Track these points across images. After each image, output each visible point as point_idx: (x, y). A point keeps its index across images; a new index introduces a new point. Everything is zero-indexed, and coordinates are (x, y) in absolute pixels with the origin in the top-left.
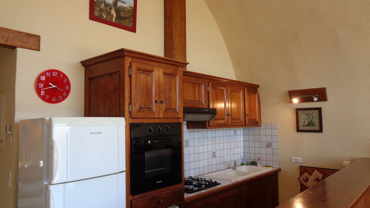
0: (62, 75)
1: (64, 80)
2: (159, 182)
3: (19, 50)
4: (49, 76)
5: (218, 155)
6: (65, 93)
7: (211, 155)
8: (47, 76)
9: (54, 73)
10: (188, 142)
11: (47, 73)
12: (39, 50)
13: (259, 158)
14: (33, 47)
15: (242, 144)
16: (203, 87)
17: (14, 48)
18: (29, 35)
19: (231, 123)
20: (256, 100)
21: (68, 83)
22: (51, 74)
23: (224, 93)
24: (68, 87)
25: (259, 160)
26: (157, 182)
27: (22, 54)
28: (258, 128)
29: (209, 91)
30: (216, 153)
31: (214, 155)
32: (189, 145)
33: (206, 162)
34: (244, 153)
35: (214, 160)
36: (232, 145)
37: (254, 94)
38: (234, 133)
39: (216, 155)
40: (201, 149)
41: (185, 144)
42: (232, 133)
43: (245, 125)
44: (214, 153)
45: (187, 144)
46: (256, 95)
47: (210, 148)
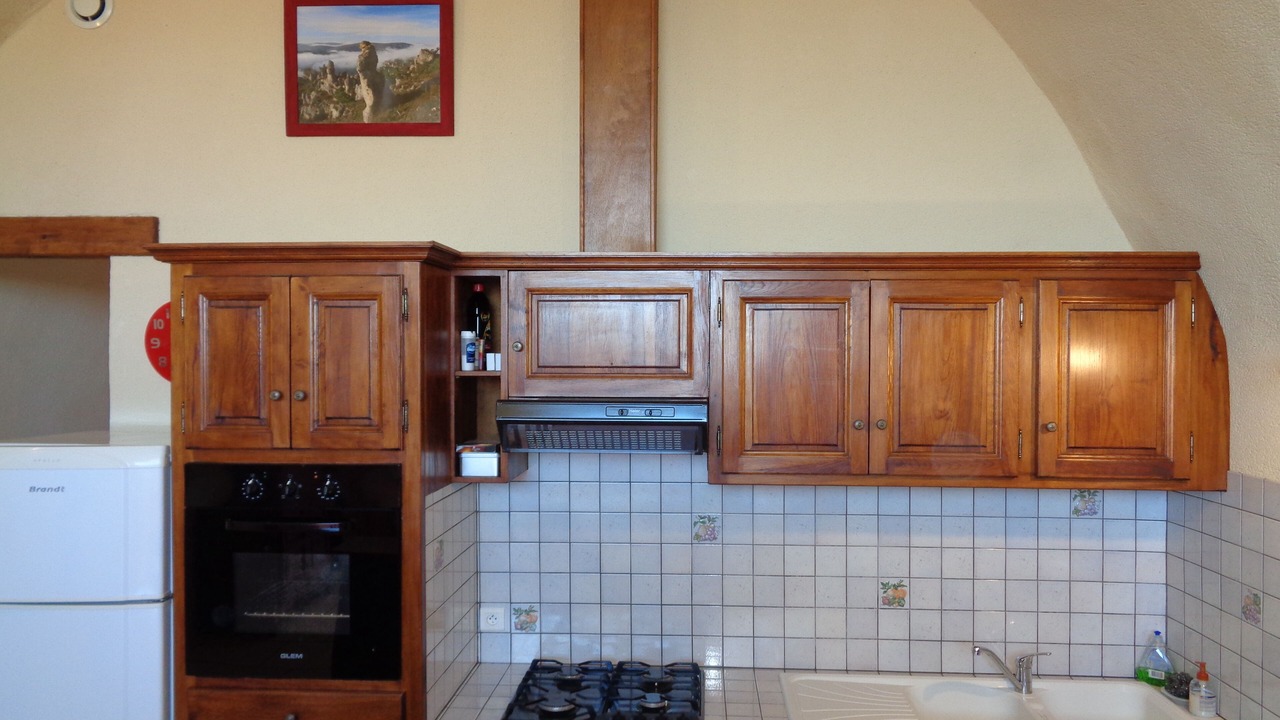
2: (293, 656)
5: (923, 594)
7: (869, 593)
8: (168, 317)
10: (718, 523)
11: (167, 310)
13: (1203, 665)
14: (139, 250)
15: (1154, 569)
18: (130, 222)
19: (889, 462)
20: (1164, 337)
25: (1202, 675)
26: (284, 656)
27: (120, 270)
28: (1217, 496)
30: (907, 589)
31: (894, 596)
32: (720, 537)
33: (832, 622)
34: (1167, 616)
35: (892, 622)
36: (1056, 565)
37: (1146, 307)
38: (1078, 503)
39: (907, 598)
40: (799, 560)
41: (699, 529)
42: (1056, 503)
43: (1035, 475)
44: (896, 587)
45: (706, 530)
46: (1171, 310)
47: (864, 560)
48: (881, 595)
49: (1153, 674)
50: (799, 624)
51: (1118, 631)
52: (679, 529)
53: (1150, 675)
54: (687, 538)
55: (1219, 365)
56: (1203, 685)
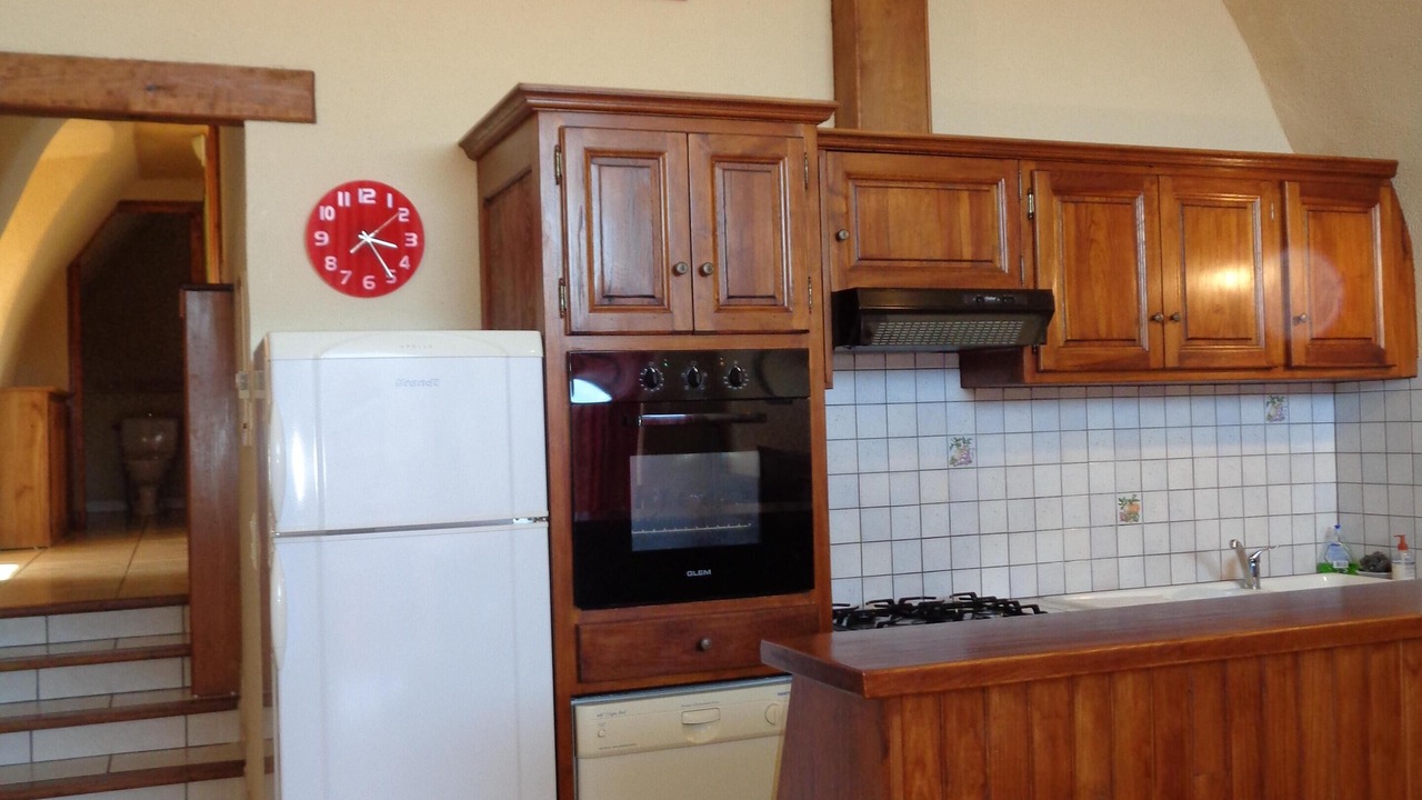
0: (390, 196)
1: (401, 215)
2: (700, 573)
3: (250, 126)
4: (348, 204)
5: (1153, 508)
6: (406, 258)
7: (1108, 510)
8: (340, 203)
9: (365, 193)
10: (972, 446)
11: (340, 195)
12: (312, 120)
13: (1402, 537)
14: (293, 115)
15: (1326, 469)
16: (1000, 195)
17: (238, 123)
18: (277, 76)
19: (1181, 357)
20: (1372, 238)
21: (414, 224)
22: (354, 197)
23: (1134, 218)
24: (415, 236)
25: (1402, 546)
26: (691, 574)
27: (261, 140)
28: (1404, 384)
29: (1033, 214)
30: (1139, 503)
31: (1130, 513)
32: (974, 460)
33: (1078, 542)
34: (1338, 512)
35: (1129, 537)
36: (1255, 470)
37: (1357, 209)
38: (1271, 410)
39: (1140, 513)
40: (1047, 481)
41: (955, 452)
42: (1253, 410)
43: (1288, 366)
44: (1131, 502)
45: (962, 453)
46: (1377, 213)
47: (1103, 477)
48: (1119, 511)
49: (1338, 564)
50: (1049, 547)
51: (1303, 532)
52: (936, 453)
53: (1335, 567)
54: (943, 463)
55: (1408, 263)
56: (1404, 554)
